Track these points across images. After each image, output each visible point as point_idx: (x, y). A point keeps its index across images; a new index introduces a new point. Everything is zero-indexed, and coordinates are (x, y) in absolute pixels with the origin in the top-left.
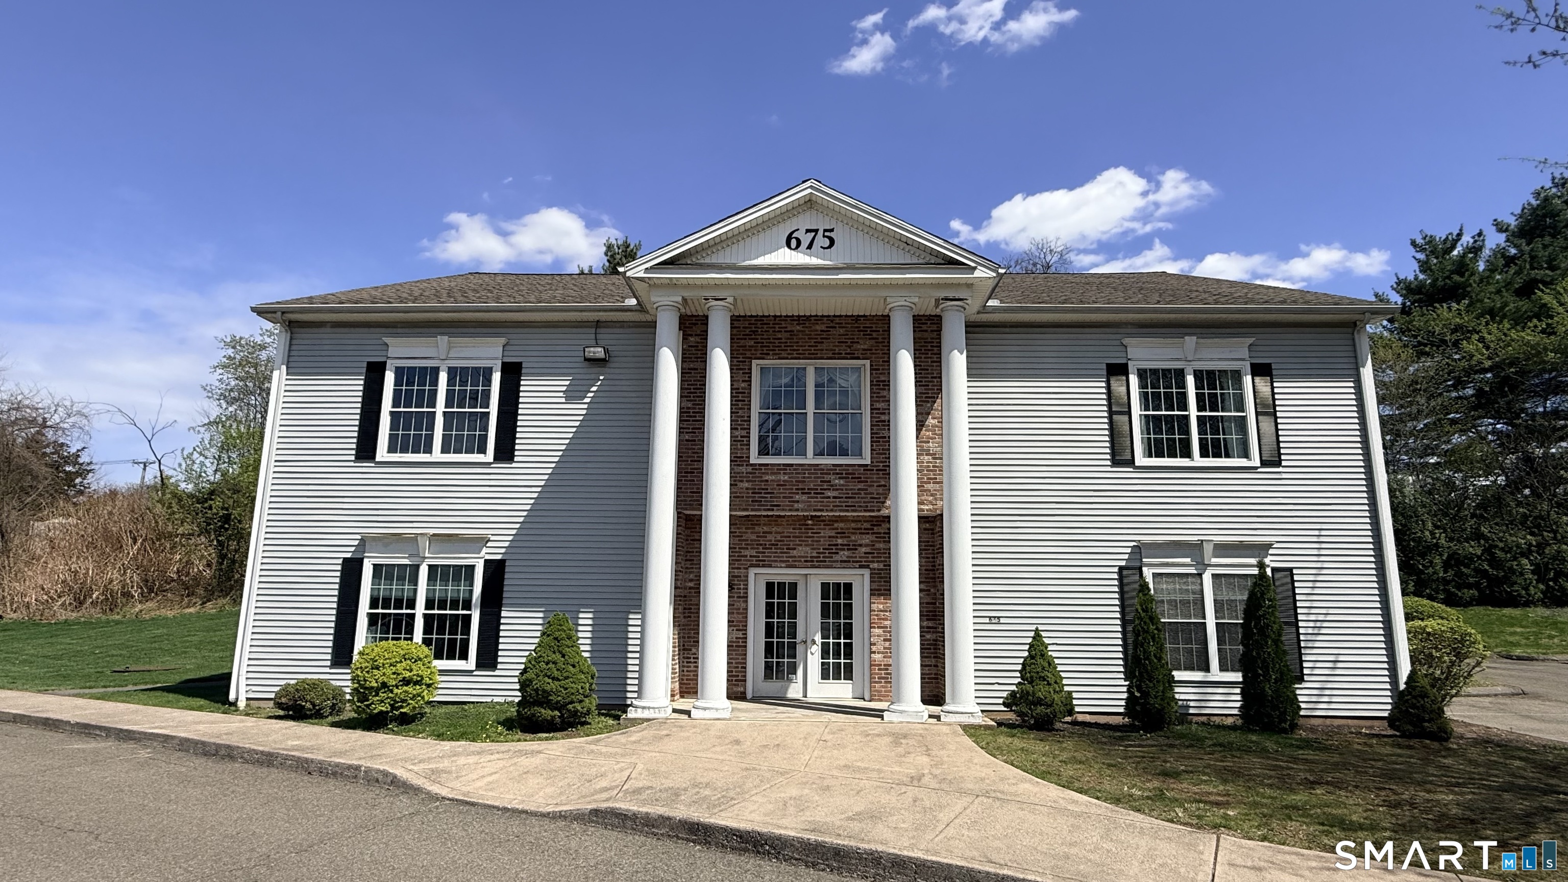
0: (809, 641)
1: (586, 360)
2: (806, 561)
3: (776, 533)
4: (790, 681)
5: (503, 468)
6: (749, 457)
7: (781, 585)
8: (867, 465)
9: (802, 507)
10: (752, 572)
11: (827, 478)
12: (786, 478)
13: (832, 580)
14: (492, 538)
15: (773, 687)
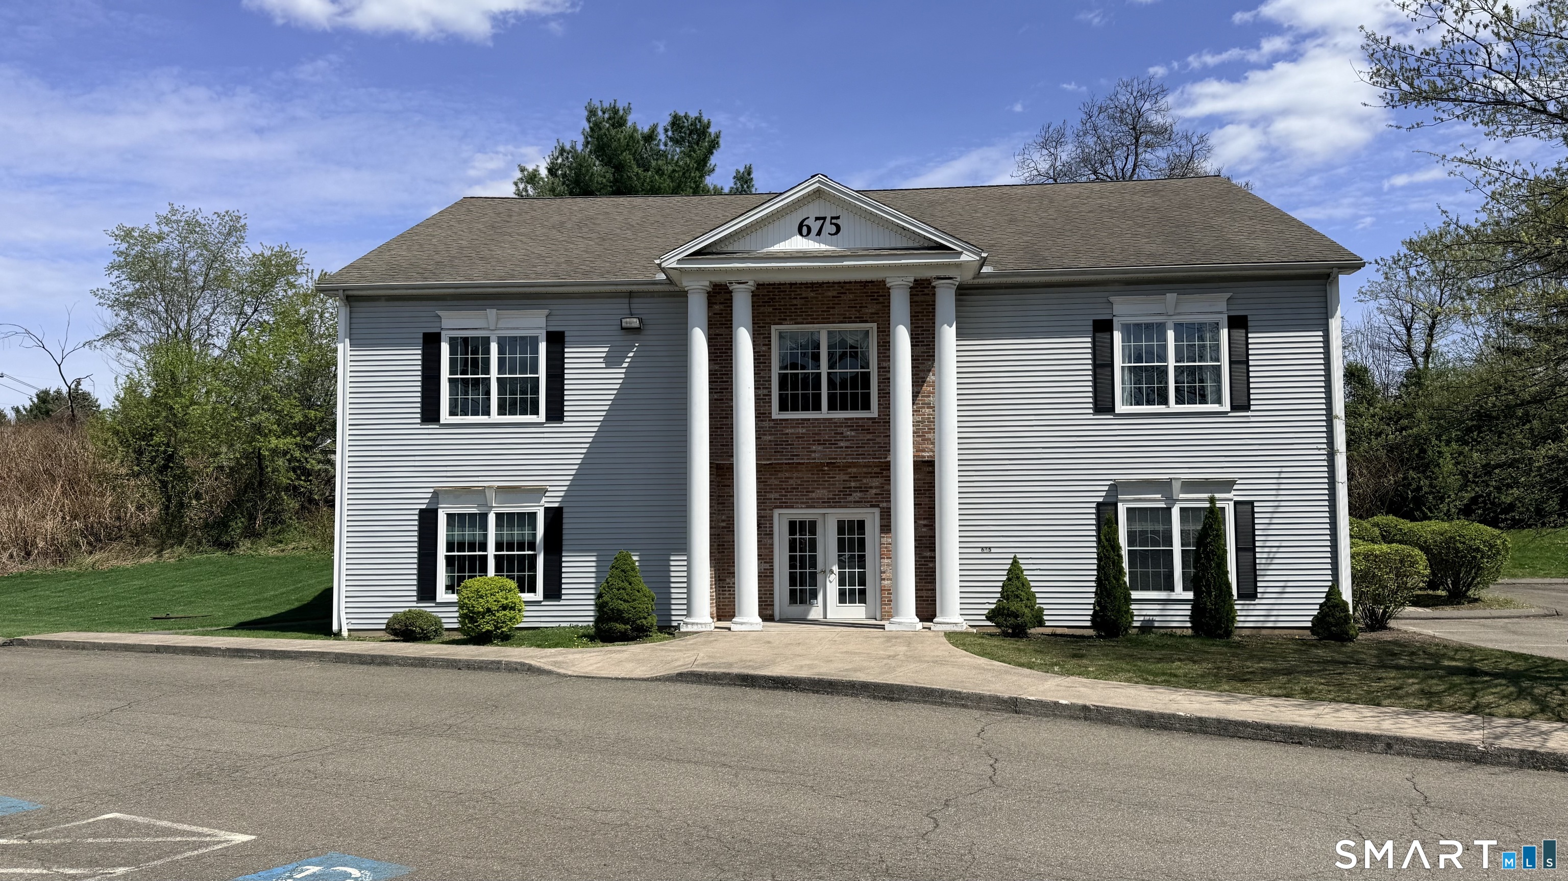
0: (827, 571)
1: (623, 329)
2: (823, 502)
3: (797, 478)
4: (811, 604)
5: (554, 427)
6: (771, 413)
7: (802, 523)
8: (875, 418)
9: (819, 454)
10: (776, 512)
11: (839, 430)
12: (804, 431)
13: (846, 518)
14: (550, 489)
15: (797, 609)
